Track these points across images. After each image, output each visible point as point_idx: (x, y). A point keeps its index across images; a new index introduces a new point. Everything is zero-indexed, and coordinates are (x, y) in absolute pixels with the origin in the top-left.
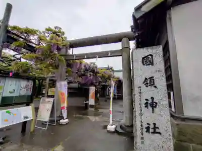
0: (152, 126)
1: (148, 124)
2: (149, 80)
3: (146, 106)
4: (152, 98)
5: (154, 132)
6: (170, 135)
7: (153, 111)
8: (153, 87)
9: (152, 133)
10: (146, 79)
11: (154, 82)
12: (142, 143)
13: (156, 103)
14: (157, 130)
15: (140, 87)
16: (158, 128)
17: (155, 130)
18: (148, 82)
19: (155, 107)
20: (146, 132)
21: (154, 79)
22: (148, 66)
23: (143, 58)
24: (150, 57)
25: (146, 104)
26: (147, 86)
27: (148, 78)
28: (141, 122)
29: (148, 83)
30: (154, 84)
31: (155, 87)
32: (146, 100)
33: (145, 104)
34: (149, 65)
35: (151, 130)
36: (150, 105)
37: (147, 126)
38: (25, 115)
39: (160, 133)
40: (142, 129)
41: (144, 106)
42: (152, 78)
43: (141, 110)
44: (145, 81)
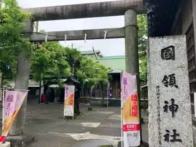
0: (172, 133)
1: (167, 131)
2: (169, 78)
3: (166, 110)
4: (173, 100)
5: (174, 140)
6: (191, 142)
7: (173, 116)
8: (174, 88)
9: (172, 141)
10: (165, 77)
11: (175, 80)
13: (177, 106)
14: (177, 138)
15: (158, 87)
16: (178, 135)
17: (175, 138)
18: (169, 80)
19: (176, 110)
20: (165, 140)
21: (174, 77)
22: (168, 61)
23: (163, 50)
24: (171, 49)
25: (166, 107)
26: (166, 86)
27: (167, 75)
28: (159, 128)
29: (167, 82)
30: (175, 83)
31: (177, 87)
32: (166, 102)
33: (164, 107)
34: (170, 59)
35: (171, 138)
36: (170, 108)
37: (166, 133)
39: (180, 141)
40: (160, 138)
42: (172, 76)
43: (159, 115)
44: (164, 80)
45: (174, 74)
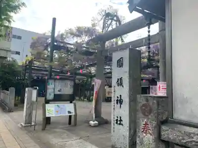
0: (119, 119)
1: (117, 117)
3: (117, 103)
4: (121, 96)
5: (120, 124)
7: (120, 106)
8: (121, 87)
10: (118, 79)
11: (122, 82)
12: (114, 131)
13: (122, 100)
14: (122, 123)
15: (115, 87)
16: (122, 120)
20: (116, 123)
21: (122, 80)
22: (120, 68)
23: (118, 61)
24: (121, 59)
25: (117, 100)
26: (118, 86)
28: (114, 115)
30: (122, 84)
31: (123, 86)
32: (118, 97)
35: (119, 122)
38: (69, 110)
39: (122, 125)
40: (114, 121)
41: (116, 102)
43: (114, 106)
44: (118, 81)
45: (122, 78)
